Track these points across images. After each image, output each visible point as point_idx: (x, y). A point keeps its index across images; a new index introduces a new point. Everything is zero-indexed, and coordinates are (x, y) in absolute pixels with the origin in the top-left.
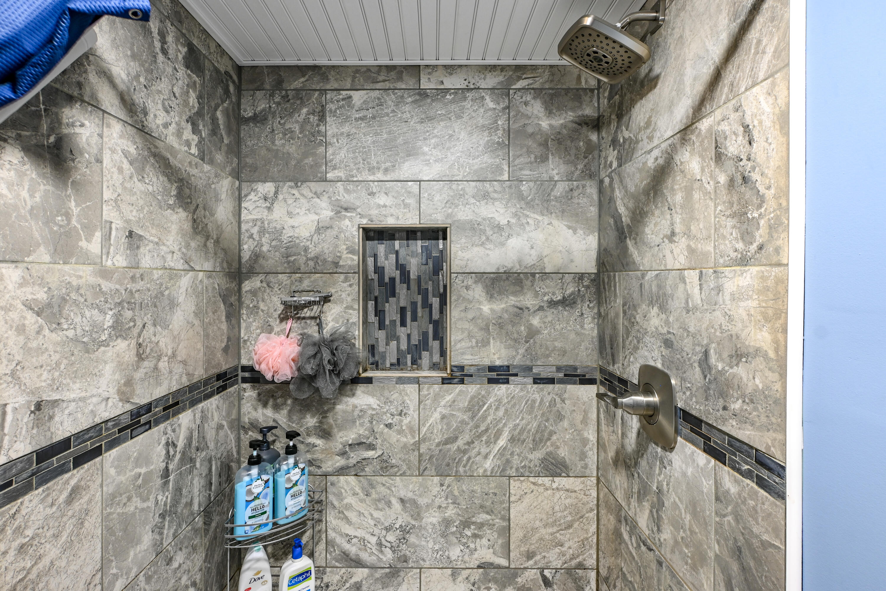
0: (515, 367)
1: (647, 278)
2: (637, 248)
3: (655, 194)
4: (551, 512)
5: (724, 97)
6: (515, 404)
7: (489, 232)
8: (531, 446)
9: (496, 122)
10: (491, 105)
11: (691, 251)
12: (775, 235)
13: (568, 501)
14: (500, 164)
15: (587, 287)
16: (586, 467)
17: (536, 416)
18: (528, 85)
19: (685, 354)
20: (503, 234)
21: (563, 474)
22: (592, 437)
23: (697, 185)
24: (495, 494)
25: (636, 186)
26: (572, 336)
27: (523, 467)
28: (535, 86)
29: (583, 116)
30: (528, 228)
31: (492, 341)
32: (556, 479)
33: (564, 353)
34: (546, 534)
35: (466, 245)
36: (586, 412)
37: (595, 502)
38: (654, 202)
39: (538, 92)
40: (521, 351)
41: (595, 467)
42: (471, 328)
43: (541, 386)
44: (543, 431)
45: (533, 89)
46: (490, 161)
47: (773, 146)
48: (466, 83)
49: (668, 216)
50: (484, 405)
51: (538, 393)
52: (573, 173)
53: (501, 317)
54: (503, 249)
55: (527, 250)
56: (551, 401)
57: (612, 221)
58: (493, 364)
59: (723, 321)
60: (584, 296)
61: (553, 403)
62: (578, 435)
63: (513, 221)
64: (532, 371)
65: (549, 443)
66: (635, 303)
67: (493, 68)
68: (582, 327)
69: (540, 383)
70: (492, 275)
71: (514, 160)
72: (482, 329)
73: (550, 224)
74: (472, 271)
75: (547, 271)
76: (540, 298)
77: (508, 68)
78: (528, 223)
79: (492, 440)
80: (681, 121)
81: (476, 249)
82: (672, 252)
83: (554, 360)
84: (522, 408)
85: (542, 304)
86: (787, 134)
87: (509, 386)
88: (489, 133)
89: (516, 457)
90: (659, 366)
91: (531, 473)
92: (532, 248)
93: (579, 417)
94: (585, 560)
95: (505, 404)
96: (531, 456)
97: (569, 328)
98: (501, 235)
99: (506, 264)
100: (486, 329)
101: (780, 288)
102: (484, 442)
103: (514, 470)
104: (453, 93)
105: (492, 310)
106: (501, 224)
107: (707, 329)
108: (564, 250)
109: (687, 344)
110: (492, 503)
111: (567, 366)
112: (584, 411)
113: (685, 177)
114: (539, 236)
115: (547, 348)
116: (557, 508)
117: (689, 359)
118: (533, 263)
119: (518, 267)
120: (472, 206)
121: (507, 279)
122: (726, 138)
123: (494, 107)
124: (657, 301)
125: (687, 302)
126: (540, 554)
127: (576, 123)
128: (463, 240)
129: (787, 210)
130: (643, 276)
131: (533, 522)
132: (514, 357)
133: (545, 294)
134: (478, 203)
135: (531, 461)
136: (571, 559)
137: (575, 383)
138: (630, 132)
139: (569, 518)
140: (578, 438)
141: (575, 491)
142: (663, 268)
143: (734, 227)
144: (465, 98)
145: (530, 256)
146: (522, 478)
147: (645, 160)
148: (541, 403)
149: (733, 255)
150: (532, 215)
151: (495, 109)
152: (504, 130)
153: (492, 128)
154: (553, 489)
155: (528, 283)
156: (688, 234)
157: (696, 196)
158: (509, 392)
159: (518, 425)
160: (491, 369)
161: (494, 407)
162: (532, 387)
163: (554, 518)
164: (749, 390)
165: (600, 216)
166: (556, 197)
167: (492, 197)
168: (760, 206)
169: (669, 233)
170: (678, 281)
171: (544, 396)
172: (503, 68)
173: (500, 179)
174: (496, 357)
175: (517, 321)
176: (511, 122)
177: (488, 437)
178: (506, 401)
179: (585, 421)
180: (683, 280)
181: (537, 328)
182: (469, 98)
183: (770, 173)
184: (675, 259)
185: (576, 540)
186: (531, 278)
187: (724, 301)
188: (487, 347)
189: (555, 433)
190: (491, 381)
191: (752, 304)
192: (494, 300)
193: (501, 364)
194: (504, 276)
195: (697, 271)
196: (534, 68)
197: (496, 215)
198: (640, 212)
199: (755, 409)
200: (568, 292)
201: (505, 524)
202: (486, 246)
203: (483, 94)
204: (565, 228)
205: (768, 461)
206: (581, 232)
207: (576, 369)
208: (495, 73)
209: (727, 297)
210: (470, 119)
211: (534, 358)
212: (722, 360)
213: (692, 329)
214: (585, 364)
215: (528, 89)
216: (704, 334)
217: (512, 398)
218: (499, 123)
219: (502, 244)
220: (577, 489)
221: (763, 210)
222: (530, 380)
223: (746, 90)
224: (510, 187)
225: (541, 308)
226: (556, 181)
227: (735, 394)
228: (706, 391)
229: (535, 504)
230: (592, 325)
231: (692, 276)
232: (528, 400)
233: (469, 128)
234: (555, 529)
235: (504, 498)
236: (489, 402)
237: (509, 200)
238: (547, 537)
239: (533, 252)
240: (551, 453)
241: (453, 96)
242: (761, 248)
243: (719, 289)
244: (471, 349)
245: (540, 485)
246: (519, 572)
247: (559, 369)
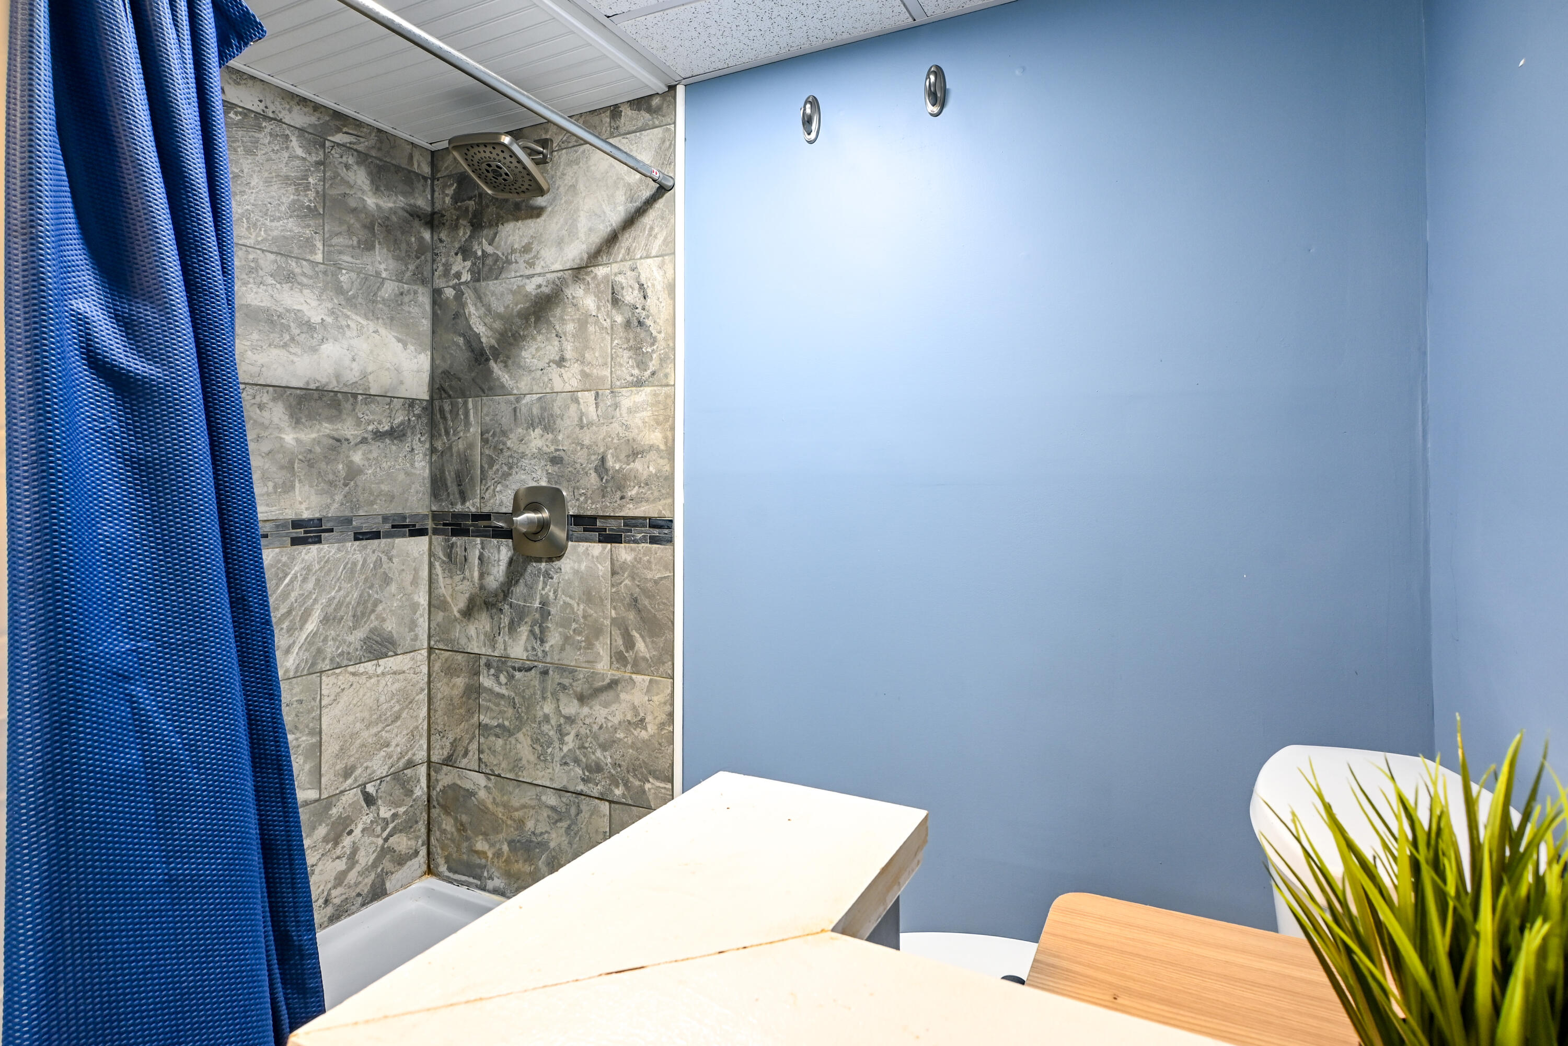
0: (329, 519)
1: (524, 402)
2: (509, 372)
3: (538, 319)
4: (375, 707)
5: (621, 256)
6: (330, 570)
7: (295, 331)
8: (351, 625)
9: (305, 177)
10: (300, 152)
11: (585, 375)
12: (665, 365)
13: (397, 686)
14: (312, 237)
15: (419, 417)
16: (416, 638)
17: (357, 583)
18: (350, 143)
19: (578, 466)
20: (315, 335)
21: (390, 653)
22: (422, 599)
23: (591, 320)
24: (301, 702)
25: (507, 307)
26: (401, 476)
27: (339, 655)
28: (360, 148)
29: (415, 206)
30: (348, 333)
31: (297, 484)
32: (381, 662)
33: (391, 498)
34: (369, 737)
35: (260, 343)
36: (416, 570)
37: (426, 680)
38: (535, 327)
39: (363, 158)
40: (339, 497)
41: (426, 636)
42: (266, 467)
43: (364, 542)
44: (366, 602)
45: (356, 150)
46: (297, 230)
47: (663, 304)
48: (262, 106)
49: (556, 343)
50: (285, 577)
51: (360, 551)
52: (403, 273)
53: (310, 451)
54: (315, 357)
55: (347, 362)
56: (376, 562)
57: (461, 341)
58: (299, 517)
59: (620, 430)
60: (415, 427)
61: (378, 563)
62: (407, 600)
63: (329, 320)
64: (351, 524)
65: (373, 617)
66: (505, 428)
67: (303, 101)
68: (412, 465)
69: (362, 539)
70: (298, 392)
71: (331, 237)
72: (282, 468)
73: (376, 332)
74: (269, 383)
75: (372, 392)
76: (363, 427)
77: (323, 109)
78: (348, 326)
79: (298, 625)
80: (573, 260)
81: (275, 352)
82: (561, 376)
83: (380, 508)
84: (339, 574)
85: (366, 436)
86: (674, 299)
87: (321, 546)
88: (297, 190)
89: (331, 643)
90: (544, 483)
91: (350, 660)
92: (354, 360)
93: (409, 578)
94: (414, 755)
95: (316, 572)
96: (351, 638)
97: (397, 467)
98: (312, 337)
99: (319, 378)
100: (290, 467)
101: (669, 401)
102: (284, 631)
103: (327, 661)
104: (240, 113)
105: (298, 440)
106: (312, 321)
107: (604, 439)
108: (392, 368)
109: (581, 456)
110: (297, 716)
111: (395, 514)
112: (415, 569)
113: (578, 310)
114: (362, 346)
115: (371, 493)
116: (382, 699)
117: (583, 469)
118: (354, 380)
119: (335, 383)
120: (269, 287)
121: (320, 398)
122: (623, 288)
123: (304, 156)
124: (540, 423)
125: (581, 419)
126: (361, 765)
127: (407, 212)
128: (255, 336)
129: (674, 349)
130: (518, 400)
131: (351, 726)
132: (328, 506)
133: (369, 423)
134: (278, 286)
135: (350, 644)
136: (399, 759)
137: (404, 536)
138: (497, 248)
139: (397, 708)
140: (407, 603)
141: (404, 672)
142: (548, 390)
143: (630, 357)
144: (260, 129)
145: (351, 370)
146: (338, 671)
147: (521, 284)
148: (363, 565)
149: (630, 379)
150: (354, 317)
151: (304, 159)
152: (317, 192)
153: (301, 184)
154: (378, 676)
155: (348, 406)
156: (581, 360)
157: (591, 329)
158: (322, 554)
159: (334, 598)
160: (296, 524)
161: (300, 578)
162: (352, 545)
163: (379, 713)
164: (645, 477)
165: (433, 332)
166: (383, 300)
167: (299, 280)
168: (653, 344)
169: (557, 358)
170: (569, 401)
171: (368, 555)
172: (318, 108)
173: (311, 259)
174: (303, 506)
175: (333, 457)
176: (327, 186)
177: (291, 621)
178: (317, 567)
179: (415, 582)
180: (576, 401)
181: (359, 466)
182: (267, 130)
183: (661, 323)
184: (564, 382)
185: (405, 732)
186: (351, 400)
187: (621, 415)
188: (291, 494)
189: (381, 602)
190: (296, 541)
191: (646, 414)
192: (301, 426)
193: (311, 517)
194: (316, 395)
195: (593, 393)
196: (358, 124)
197: (304, 308)
198: (513, 335)
199: (650, 489)
200: (396, 422)
201: (315, 740)
202: (291, 350)
203: (287, 132)
204: (394, 340)
205: (660, 522)
206: (412, 348)
207: (404, 518)
208: (306, 110)
209: (624, 411)
210: (267, 161)
211: (355, 506)
212: (620, 461)
213: (586, 442)
214: (415, 512)
215: (350, 148)
216: (601, 444)
217: (326, 562)
218: (311, 180)
219: (314, 350)
220: (405, 668)
221: (655, 347)
222: (351, 535)
223: (641, 258)
224: (325, 273)
225: (364, 441)
226: (384, 279)
227: (632, 484)
228: (602, 490)
229: (355, 702)
230: (423, 463)
231: (587, 398)
232: (347, 563)
233: (266, 174)
234: (380, 726)
235: (313, 703)
236: (293, 572)
237: (324, 290)
238: (370, 740)
239: (354, 365)
240: (375, 629)
241: (240, 117)
242: (653, 374)
243: (616, 406)
244: (266, 497)
245: (362, 674)
246: (334, 799)
247: (385, 519)
